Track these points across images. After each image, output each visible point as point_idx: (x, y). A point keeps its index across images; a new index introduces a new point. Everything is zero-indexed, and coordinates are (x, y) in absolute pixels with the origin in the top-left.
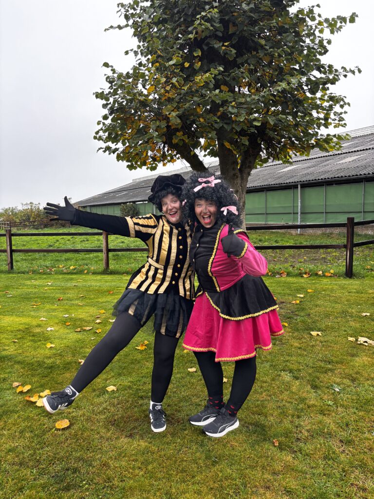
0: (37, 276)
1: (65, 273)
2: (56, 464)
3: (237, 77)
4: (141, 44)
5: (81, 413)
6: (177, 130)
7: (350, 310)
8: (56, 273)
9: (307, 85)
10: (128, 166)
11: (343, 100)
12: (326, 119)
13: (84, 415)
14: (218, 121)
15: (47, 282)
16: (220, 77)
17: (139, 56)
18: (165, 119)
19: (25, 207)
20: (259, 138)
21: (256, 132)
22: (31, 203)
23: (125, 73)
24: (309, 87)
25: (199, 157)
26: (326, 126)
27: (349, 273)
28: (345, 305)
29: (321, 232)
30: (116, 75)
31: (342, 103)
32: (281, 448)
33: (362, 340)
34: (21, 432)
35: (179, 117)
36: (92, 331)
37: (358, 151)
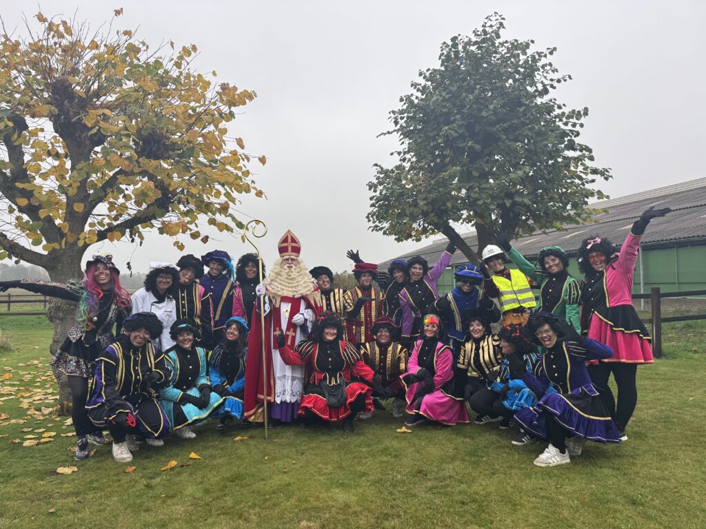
23: (390, 170)
29: (674, 309)
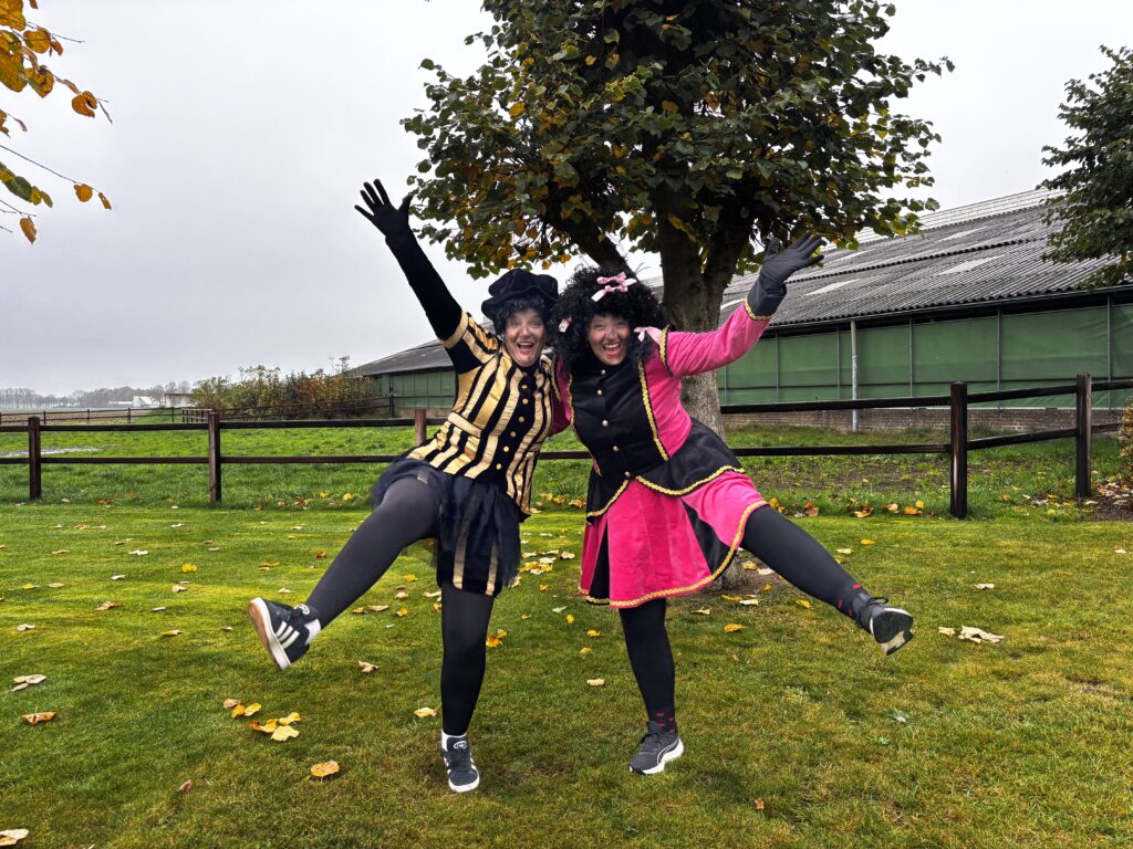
0: (272, 514)
1: (332, 509)
2: (312, 833)
3: (695, 83)
4: (501, 23)
5: (361, 751)
6: (570, 192)
7: (951, 579)
8: (314, 508)
9: (845, 100)
10: (470, 271)
11: (925, 129)
12: (889, 167)
13: (369, 754)
14: (654, 171)
15: (294, 525)
16: (657, 84)
17: (495, 46)
18: (545, 170)
19: (248, 378)
20: (743, 209)
21: (733, 192)
22: (260, 368)
23: (464, 79)
24: (850, 102)
25: (618, 249)
26: (889, 182)
27: (959, 508)
28: (941, 569)
29: (904, 428)
30: (446, 84)
31: (923, 135)
32: (769, 813)
33: (968, 632)
34: (242, 782)
35: (576, 164)
36: (388, 613)
37: (987, 248)
